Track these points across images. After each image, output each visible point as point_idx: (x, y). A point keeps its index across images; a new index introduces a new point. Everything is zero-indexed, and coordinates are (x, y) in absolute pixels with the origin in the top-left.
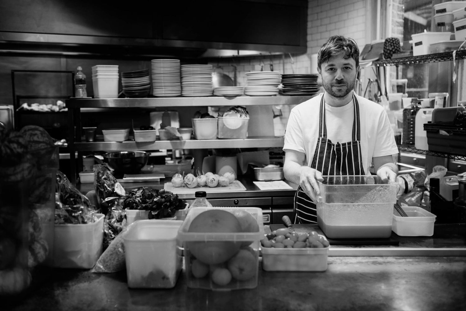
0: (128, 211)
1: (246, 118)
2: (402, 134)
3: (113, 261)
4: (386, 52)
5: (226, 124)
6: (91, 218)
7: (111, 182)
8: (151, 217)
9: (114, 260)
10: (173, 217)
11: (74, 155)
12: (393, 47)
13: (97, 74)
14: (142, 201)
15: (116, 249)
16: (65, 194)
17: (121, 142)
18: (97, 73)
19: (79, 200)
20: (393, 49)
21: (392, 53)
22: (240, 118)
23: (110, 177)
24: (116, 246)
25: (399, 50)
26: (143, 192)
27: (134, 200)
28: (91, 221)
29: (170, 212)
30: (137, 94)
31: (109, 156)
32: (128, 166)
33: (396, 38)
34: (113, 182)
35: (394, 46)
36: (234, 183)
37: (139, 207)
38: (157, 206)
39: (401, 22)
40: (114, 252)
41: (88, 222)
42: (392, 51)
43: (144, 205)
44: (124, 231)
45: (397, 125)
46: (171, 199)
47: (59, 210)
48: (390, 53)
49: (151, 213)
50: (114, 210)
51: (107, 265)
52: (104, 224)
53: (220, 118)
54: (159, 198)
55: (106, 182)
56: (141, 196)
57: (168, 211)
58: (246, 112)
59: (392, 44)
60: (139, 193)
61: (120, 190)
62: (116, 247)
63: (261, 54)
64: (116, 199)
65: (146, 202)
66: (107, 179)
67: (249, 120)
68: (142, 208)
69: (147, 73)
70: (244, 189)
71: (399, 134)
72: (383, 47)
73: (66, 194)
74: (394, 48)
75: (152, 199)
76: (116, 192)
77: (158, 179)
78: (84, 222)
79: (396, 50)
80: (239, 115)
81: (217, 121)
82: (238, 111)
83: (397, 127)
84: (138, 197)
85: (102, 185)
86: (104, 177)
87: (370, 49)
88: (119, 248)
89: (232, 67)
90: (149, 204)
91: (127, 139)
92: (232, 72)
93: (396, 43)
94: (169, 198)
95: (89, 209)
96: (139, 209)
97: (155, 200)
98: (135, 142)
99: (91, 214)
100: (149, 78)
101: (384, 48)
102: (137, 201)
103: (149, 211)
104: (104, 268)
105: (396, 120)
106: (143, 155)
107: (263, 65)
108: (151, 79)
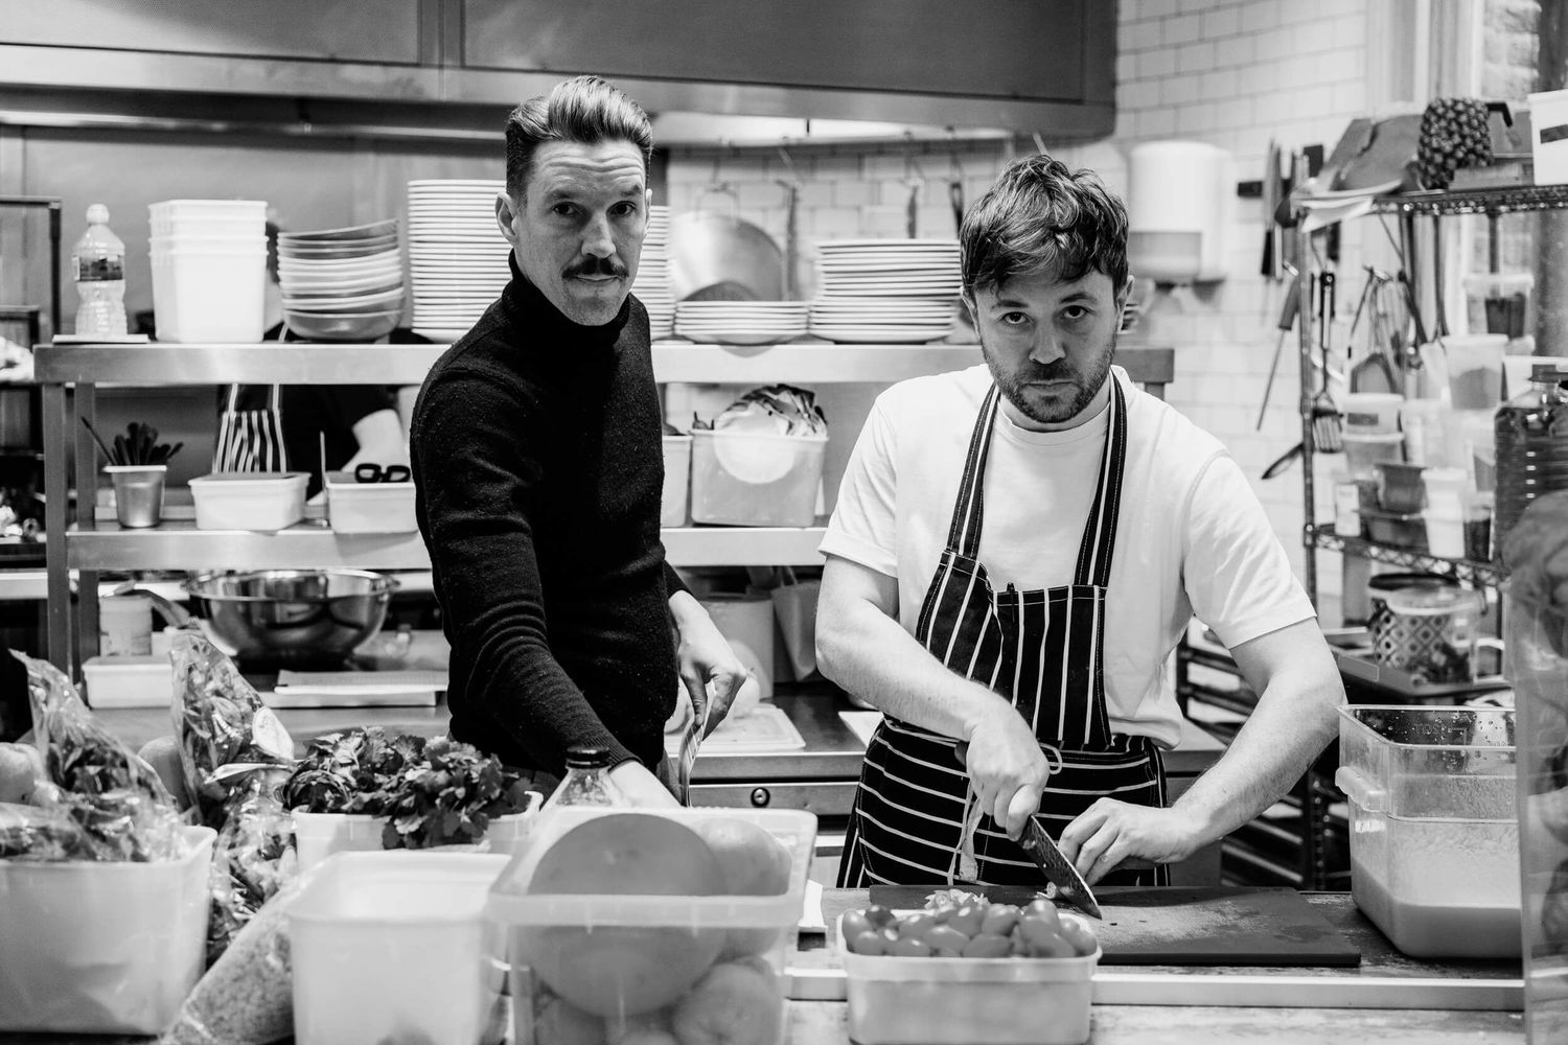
0: (302, 820)
1: (812, 437)
2: (1493, 516)
3: (242, 1004)
4: (1430, 161)
5: (724, 463)
6: (165, 840)
7: (239, 707)
8: (393, 841)
9: (247, 999)
10: (478, 843)
11: (66, 581)
12: (1457, 139)
13: (174, 238)
14: (357, 781)
15: (258, 960)
16: (65, 751)
17: (271, 534)
18: (171, 233)
19: (119, 773)
20: (1456, 147)
21: (1451, 163)
22: (789, 437)
23: (236, 687)
24: (258, 945)
25: (1487, 153)
26: (364, 744)
27: (327, 778)
28: (168, 854)
29: (465, 823)
30: (344, 327)
31: (215, 592)
32: (298, 635)
33: (1469, 102)
34: (246, 707)
35: (1463, 137)
36: (757, 717)
37: (345, 803)
38: (416, 800)
39: (1526, 11)
40: (248, 967)
41: (154, 855)
42: (1451, 155)
43: (366, 797)
44: (285, 894)
45: (1473, 475)
46: (469, 774)
47: (47, 813)
48: (1443, 167)
49: (395, 826)
50: (248, 812)
51: (221, 1019)
52: (211, 868)
53: (700, 435)
54: (424, 771)
55: (222, 704)
56: (353, 763)
57: (460, 818)
58: (812, 412)
59: (1454, 127)
60: (347, 751)
61: (274, 736)
62: (256, 951)
63: (908, 133)
64: (256, 770)
65: (371, 786)
66: (223, 692)
67: (828, 447)
68: (358, 807)
69: (390, 236)
70: (795, 742)
71: (1481, 516)
72: (1417, 139)
73: (70, 752)
74: (1463, 143)
75: (399, 775)
76: (255, 746)
77: (427, 694)
78: (137, 857)
79: (1472, 151)
80: (781, 423)
81: (688, 448)
82: (779, 407)
83: (1473, 482)
84: (342, 765)
85: (203, 714)
86: (211, 686)
87: (1365, 141)
88: (266, 954)
89: (780, 190)
90: (387, 791)
91: (298, 517)
92: (779, 208)
93: (1469, 124)
94: (464, 770)
95: (159, 807)
96: (346, 812)
97: (411, 775)
98: (330, 532)
99: (166, 825)
100: (398, 259)
101: (1422, 141)
102: (341, 781)
103: (387, 819)
104: (211, 1032)
105: (1470, 453)
106: (364, 589)
107: (919, 182)
108: (406, 264)
